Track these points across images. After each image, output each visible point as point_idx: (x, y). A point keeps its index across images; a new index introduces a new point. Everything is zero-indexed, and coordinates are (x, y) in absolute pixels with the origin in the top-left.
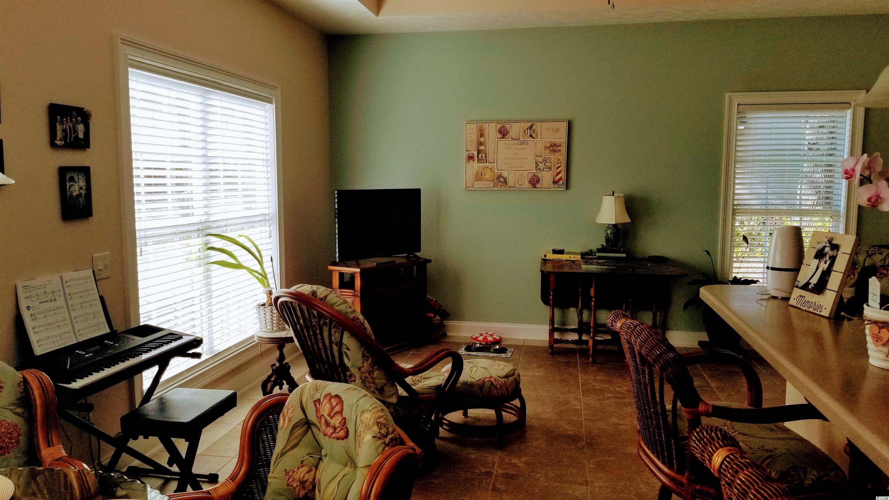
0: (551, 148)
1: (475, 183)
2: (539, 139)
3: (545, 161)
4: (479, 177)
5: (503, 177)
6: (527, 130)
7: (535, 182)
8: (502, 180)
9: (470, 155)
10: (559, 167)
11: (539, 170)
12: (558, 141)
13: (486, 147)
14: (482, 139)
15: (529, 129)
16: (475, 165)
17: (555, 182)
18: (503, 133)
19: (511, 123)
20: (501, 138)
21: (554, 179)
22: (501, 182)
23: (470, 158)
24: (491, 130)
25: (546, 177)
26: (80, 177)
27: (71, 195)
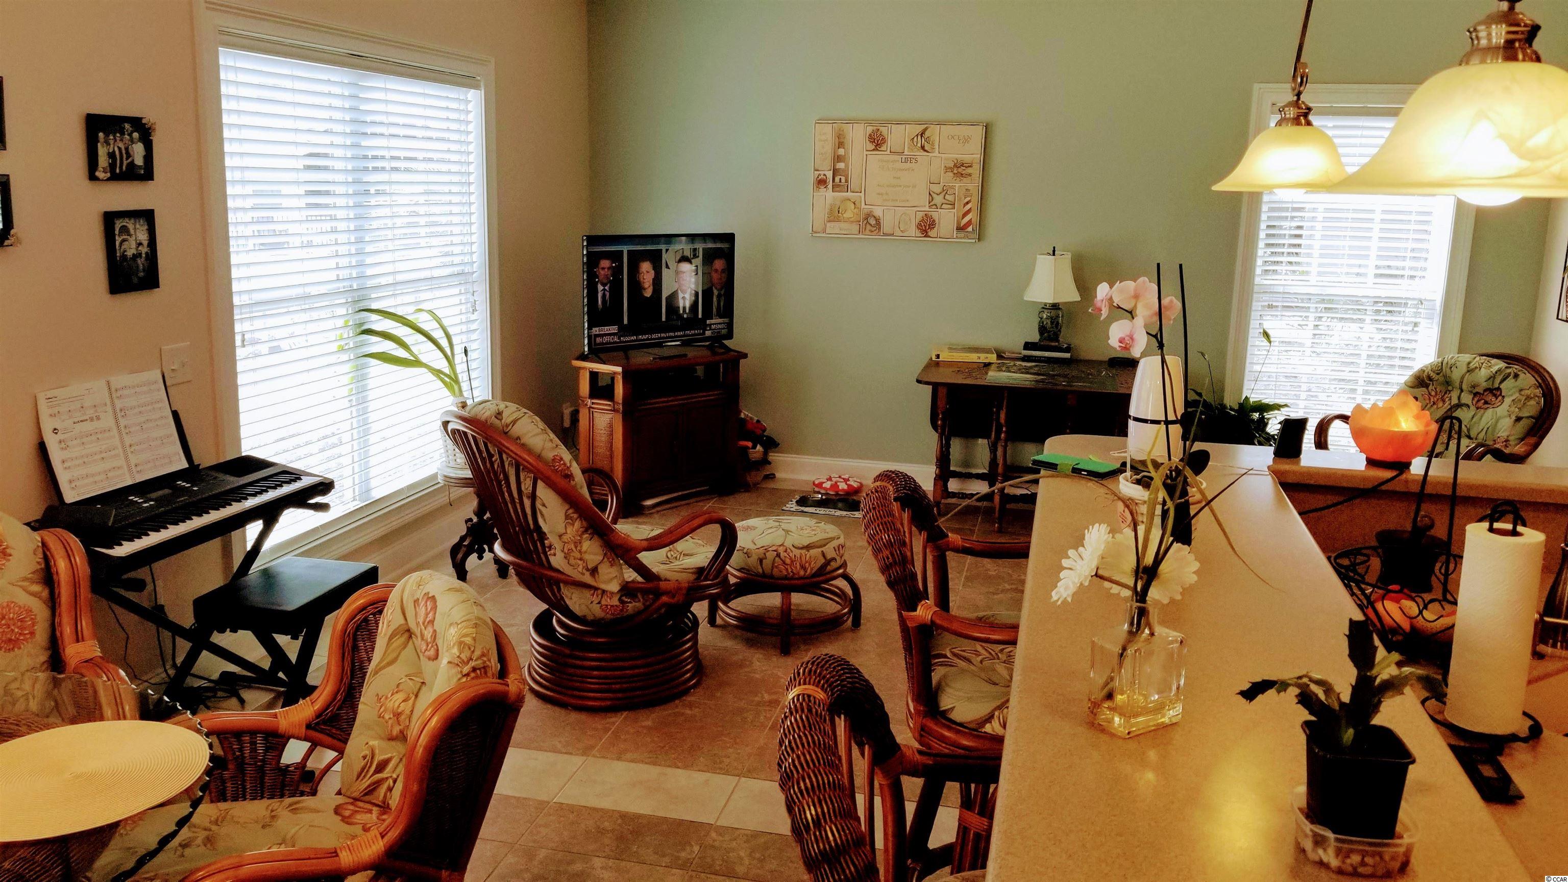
0: (955, 169)
1: (828, 225)
2: (936, 154)
3: (945, 192)
4: (835, 215)
5: (875, 217)
6: (916, 138)
7: (926, 226)
8: (873, 222)
9: (820, 177)
10: (967, 203)
11: (934, 207)
12: (967, 158)
13: (847, 166)
14: (841, 152)
15: (919, 137)
16: (829, 195)
17: (960, 229)
18: (877, 141)
19: (890, 125)
20: (874, 150)
21: (959, 223)
22: (871, 225)
23: (821, 182)
24: (857, 136)
25: (947, 220)
26: (138, 226)
27: (124, 256)
